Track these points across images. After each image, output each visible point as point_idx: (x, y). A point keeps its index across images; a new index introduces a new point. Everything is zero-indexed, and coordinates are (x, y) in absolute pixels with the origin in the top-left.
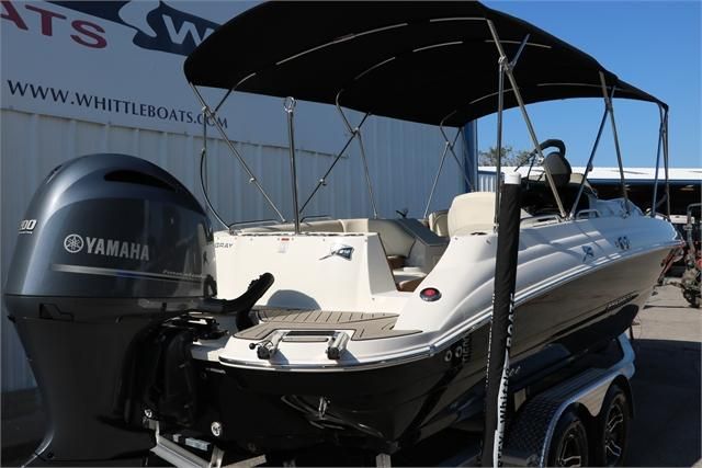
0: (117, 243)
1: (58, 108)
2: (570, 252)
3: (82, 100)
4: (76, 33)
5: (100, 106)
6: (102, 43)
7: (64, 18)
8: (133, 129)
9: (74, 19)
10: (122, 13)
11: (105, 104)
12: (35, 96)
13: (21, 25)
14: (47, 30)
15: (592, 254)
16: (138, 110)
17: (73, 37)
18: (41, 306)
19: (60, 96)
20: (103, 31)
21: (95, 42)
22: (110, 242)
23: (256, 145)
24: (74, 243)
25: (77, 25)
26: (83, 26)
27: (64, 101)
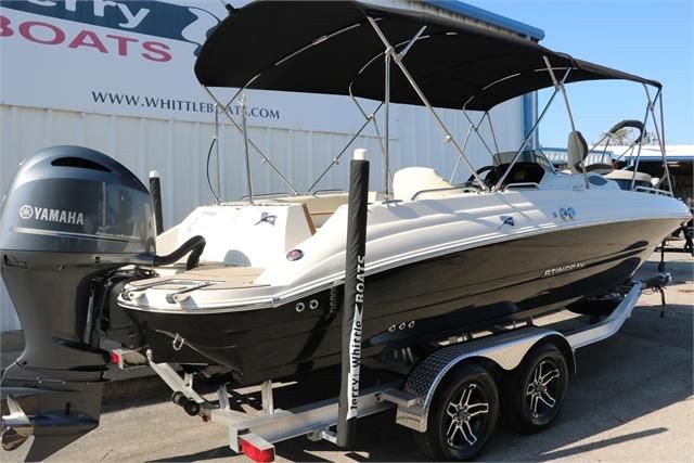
0: (57, 212)
1: (131, 110)
2: (481, 222)
3: (150, 102)
4: (146, 52)
5: (165, 106)
6: (167, 58)
7: (136, 41)
8: (194, 122)
9: (145, 41)
10: (185, 33)
11: (170, 105)
12: (113, 101)
13: (103, 50)
14: (123, 51)
15: (512, 224)
16: (198, 107)
17: (143, 55)
18: (5, 257)
19: (132, 100)
20: (167, 48)
21: (162, 57)
22: (52, 211)
23: (307, 132)
24: (26, 212)
25: (147, 45)
26: (152, 46)
27: (136, 104)
